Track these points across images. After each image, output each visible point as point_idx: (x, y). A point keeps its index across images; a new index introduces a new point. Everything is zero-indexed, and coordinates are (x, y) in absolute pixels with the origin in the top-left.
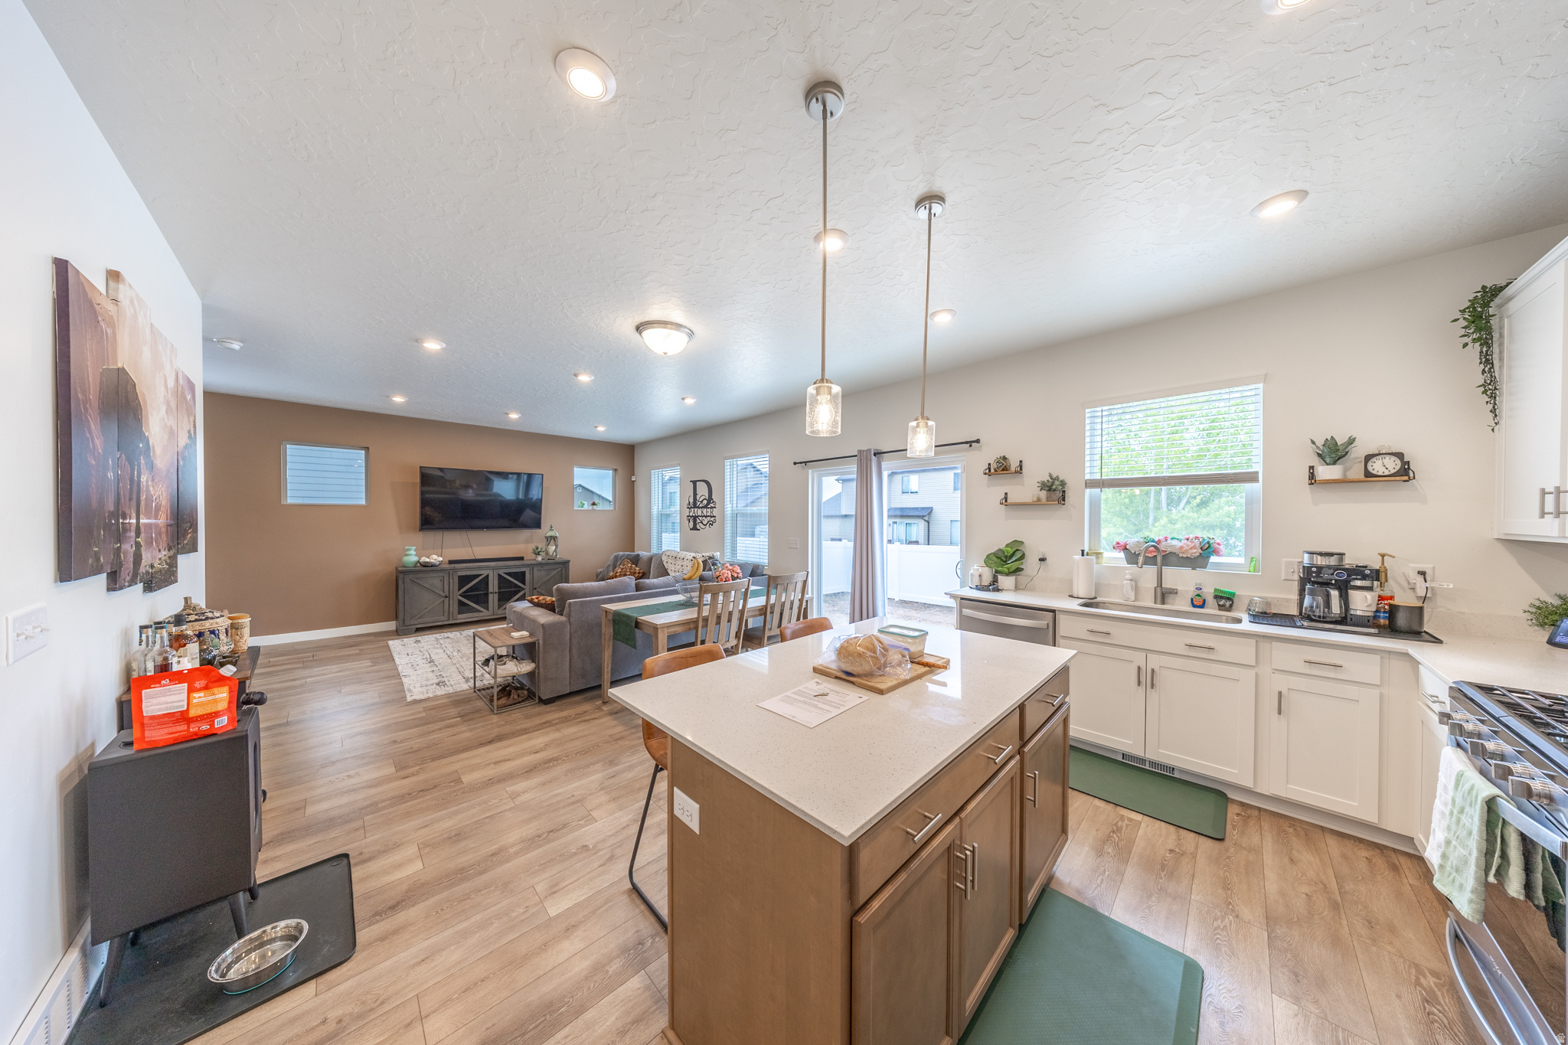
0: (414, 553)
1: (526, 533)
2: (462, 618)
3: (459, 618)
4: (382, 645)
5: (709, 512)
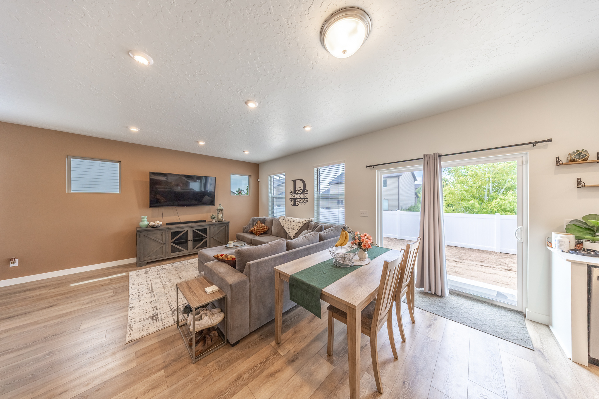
0: (146, 219)
1: (207, 208)
2: (173, 255)
3: (171, 255)
4: (124, 274)
5: (304, 196)
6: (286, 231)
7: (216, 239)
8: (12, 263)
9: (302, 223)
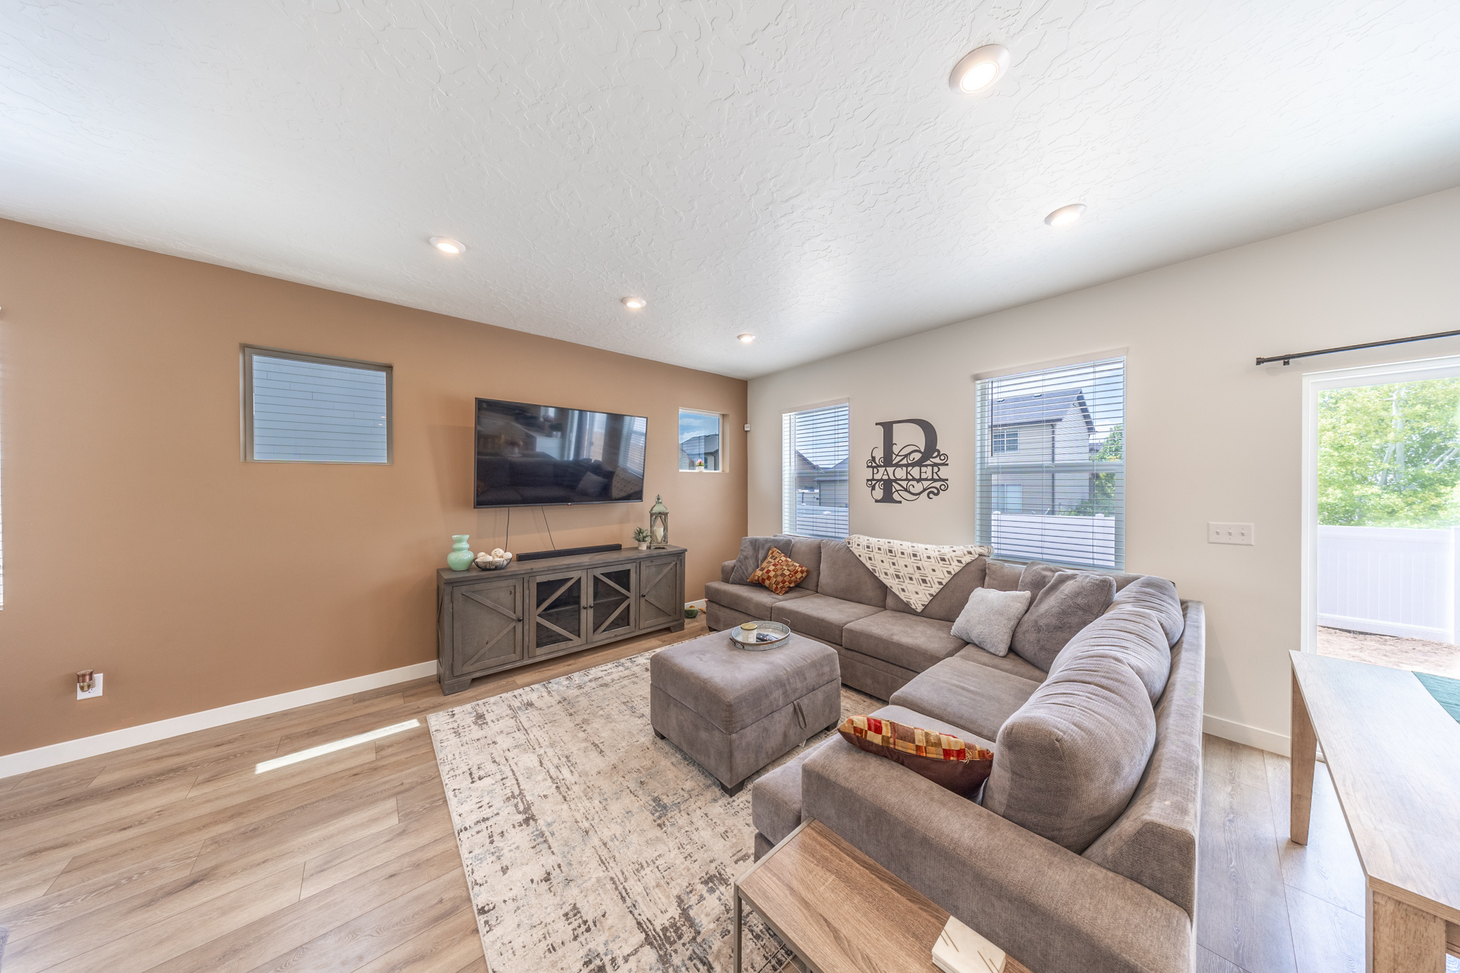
0: (465, 545)
1: (622, 507)
2: (542, 653)
3: (537, 654)
4: (413, 724)
5: (928, 472)
6: (888, 585)
7: (652, 601)
8: (82, 688)
9: (956, 563)
